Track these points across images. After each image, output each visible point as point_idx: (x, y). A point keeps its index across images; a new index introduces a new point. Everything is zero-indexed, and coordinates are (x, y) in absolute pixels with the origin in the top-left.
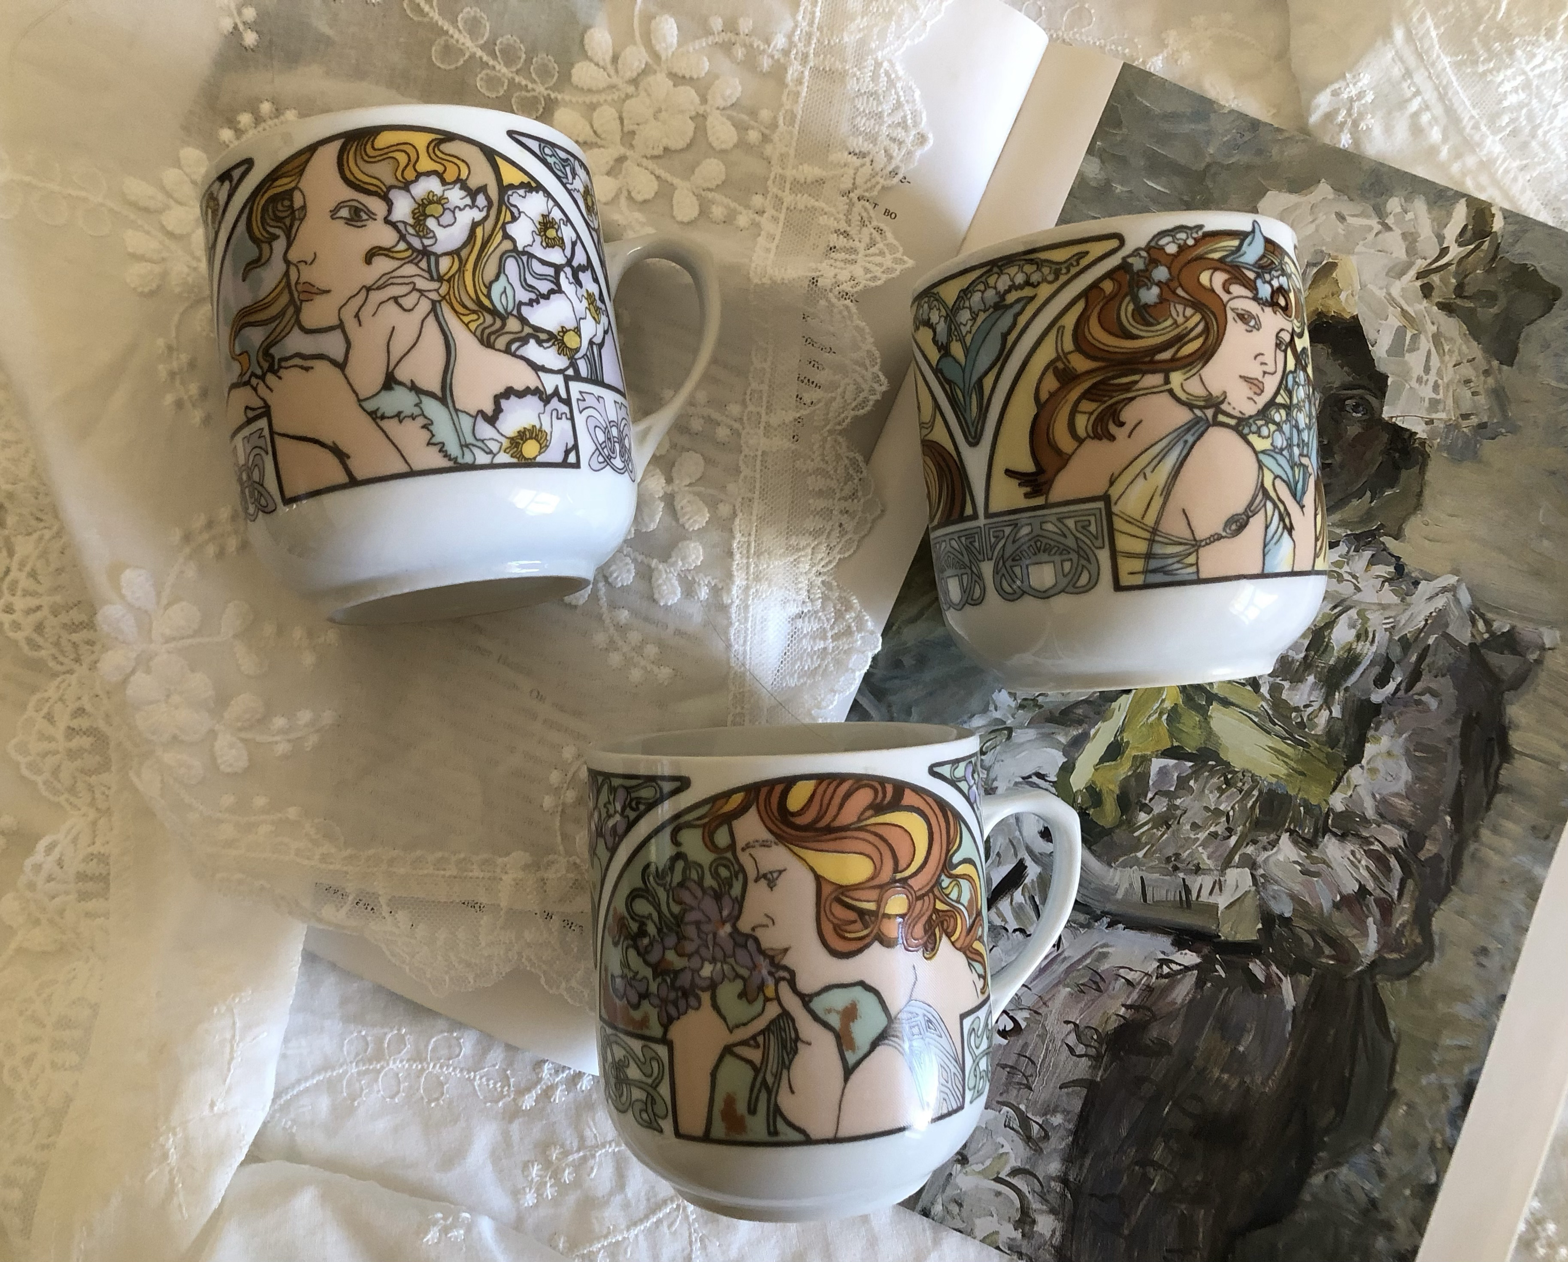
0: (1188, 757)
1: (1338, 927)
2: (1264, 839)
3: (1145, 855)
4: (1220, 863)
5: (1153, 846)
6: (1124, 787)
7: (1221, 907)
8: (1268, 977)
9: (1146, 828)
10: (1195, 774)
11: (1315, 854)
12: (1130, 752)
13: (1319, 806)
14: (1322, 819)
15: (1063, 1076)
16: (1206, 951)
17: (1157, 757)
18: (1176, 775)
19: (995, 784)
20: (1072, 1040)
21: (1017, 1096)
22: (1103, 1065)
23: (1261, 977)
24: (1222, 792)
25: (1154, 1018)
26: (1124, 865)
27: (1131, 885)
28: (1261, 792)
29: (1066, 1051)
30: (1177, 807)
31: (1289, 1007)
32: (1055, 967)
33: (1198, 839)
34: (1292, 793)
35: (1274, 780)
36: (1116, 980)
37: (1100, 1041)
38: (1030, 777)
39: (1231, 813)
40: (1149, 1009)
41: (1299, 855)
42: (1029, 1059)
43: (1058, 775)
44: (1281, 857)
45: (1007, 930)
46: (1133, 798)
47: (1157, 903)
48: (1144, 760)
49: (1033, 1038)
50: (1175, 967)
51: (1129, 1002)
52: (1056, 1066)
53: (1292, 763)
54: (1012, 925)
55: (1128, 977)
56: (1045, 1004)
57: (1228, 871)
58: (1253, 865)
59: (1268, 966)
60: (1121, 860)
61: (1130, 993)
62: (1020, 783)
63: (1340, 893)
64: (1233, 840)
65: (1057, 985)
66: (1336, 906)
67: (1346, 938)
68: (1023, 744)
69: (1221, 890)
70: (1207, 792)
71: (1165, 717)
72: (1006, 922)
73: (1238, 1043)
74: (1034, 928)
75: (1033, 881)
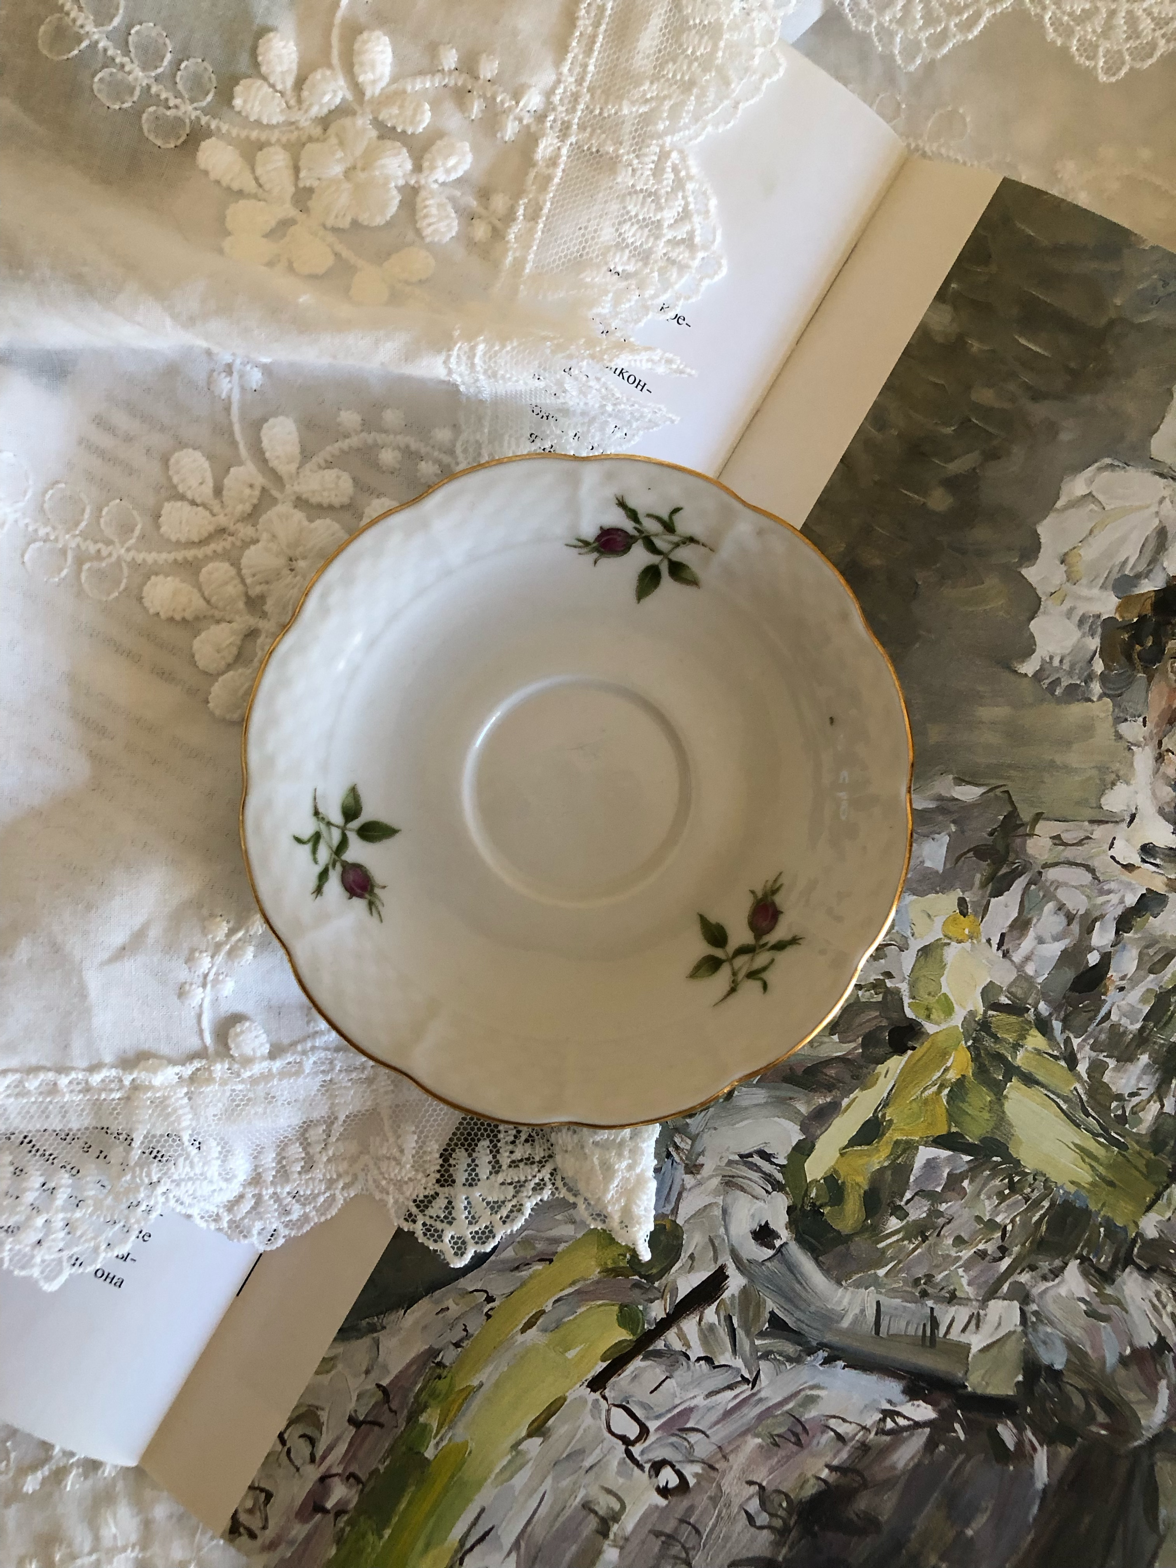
0: (968, 1149)
1: (1120, 1390)
2: (1045, 1266)
3: (887, 1274)
4: (982, 1292)
5: (899, 1262)
6: (876, 1182)
8: (1020, 1444)
9: (894, 1238)
10: (973, 1171)
11: (1109, 1291)
12: (893, 1135)
13: (1125, 1229)
14: (1126, 1246)
15: (735, 1551)
16: (945, 1404)
17: (926, 1145)
18: (947, 1171)
19: (701, 1160)
20: (754, 1506)
22: (789, 1542)
23: (1010, 1443)
24: (1002, 1197)
25: (865, 1485)
26: (858, 1285)
27: (863, 1311)
28: (1052, 1204)
29: (743, 1519)
30: (941, 1214)
31: (1039, 1485)
32: (745, 1410)
33: (958, 1258)
34: (1093, 1207)
35: (1072, 1189)
36: (823, 1432)
37: (790, 1510)
38: (750, 1155)
39: (1009, 1228)
40: (859, 1474)
41: (1088, 1290)
42: (694, 1527)
43: (789, 1157)
44: (1063, 1291)
45: (688, 1358)
46: (885, 1196)
47: (892, 1337)
48: (909, 1148)
49: (701, 1501)
50: (902, 1422)
51: (835, 1462)
52: (727, 1538)
53: (1101, 1169)
54: (697, 1351)
55: (839, 1431)
56: (724, 1457)
57: (992, 1303)
58: (1023, 1296)
59: (1020, 1430)
60: (856, 1277)
61: (839, 1451)
62: (736, 1162)
63: (1131, 1345)
64: (1006, 1263)
65: (744, 1434)
66: (1124, 1361)
67: (1127, 1404)
68: (746, 1108)
69: (978, 1326)
70: (982, 1197)
71: (946, 1091)
72: (689, 1347)
73: (967, 1524)
74: (725, 1358)
75: (733, 1295)
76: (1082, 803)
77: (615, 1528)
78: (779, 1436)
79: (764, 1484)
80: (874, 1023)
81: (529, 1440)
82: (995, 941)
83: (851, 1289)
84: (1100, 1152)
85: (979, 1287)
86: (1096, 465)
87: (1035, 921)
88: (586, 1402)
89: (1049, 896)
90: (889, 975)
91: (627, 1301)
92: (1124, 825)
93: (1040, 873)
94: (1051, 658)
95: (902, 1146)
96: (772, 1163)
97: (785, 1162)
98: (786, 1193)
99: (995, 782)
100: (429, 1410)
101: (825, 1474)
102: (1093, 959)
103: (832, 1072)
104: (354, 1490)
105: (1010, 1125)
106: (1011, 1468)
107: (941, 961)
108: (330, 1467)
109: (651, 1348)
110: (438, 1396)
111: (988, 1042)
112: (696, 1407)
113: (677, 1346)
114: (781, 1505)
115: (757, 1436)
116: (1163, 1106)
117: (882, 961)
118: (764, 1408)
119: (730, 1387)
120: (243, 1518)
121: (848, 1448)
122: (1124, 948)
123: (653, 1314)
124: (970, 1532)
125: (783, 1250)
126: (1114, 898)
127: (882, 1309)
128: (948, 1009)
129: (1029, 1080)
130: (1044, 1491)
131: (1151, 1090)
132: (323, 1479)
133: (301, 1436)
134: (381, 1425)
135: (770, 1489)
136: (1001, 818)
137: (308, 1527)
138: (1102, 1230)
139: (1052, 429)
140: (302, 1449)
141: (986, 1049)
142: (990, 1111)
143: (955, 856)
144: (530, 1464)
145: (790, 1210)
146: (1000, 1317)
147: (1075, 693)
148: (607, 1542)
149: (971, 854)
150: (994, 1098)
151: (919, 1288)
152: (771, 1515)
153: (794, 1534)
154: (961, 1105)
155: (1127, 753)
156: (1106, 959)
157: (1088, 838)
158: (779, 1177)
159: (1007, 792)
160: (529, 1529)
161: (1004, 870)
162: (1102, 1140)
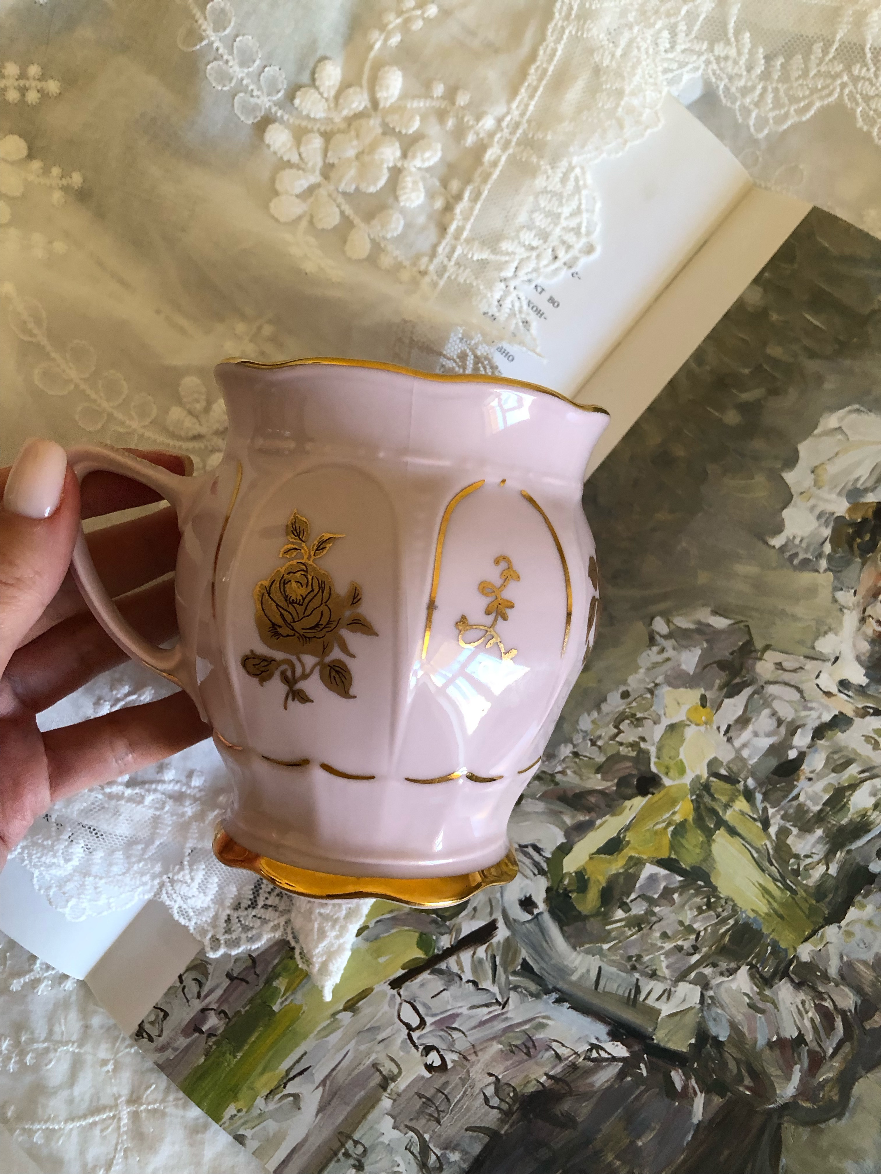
0: (681, 872)
1: (765, 1064)
2: (724, 965)
3: (609, 949)
4: (675, 975)
5: (620, 942)
6: (612, 881)
7: (663, 1014)
8: (685, 1087)
9: (619, 924)
10: (682, 888)
11: (767, 992)
12: (628, 852)
13: (786, 950)
14: (785, 963)
15: (472, 1119)
16: (636, 1048)
17: (652, 863)
18: (663, 885)
20: (490, 1091)
21: (425, 1125)
22: (511, 1121)
23: (679, 1086)
24: (700, 911)
25: (570, 1093)
26: (588, 952)
27: (588, 971)
28: (736, 922)
29: (481, 1098)
30: (654, 914)
31: (695, 1120)
32: (495, 1023)
33: (662, 948)
34: (765, 931)
35: (752, 915)
36: (547, 1050)
37: (515, 1099)
38: (527, 847)
39: (702, 934)
40: (568, 1085)
41: (752, 989)
42: (446, 1096)
43: (554, 853)
44: (734, 986)
45: (461, 979)
46: (616, 894)
47: (606, 994)
48: (638, 863)
49: (455, 1079)
50: (604, 1055)
51: (552, 1073)
52: (468, 1109)
54: (468, 975)
55: (558, 1051)
56: (475, 1053)
57: (681, 984)
58: (705, 984)
59: (688, 1078)
60: (587, 946)
61: (555, 1066)
63: (778, 1035)
64: (696, 957)
65: (491, 1039)
66: (770, 1045)
67: (768, 1076)
68: (529, 813)
69: (668, 998)
70: (686, 907)
71: (671, 828)
72: (463, 971)
73: (639, 1137)
74: (487, 984)
75: (499, 942)
76: (801, 642)
77: (392, 1085)
78: (516, 1046)
79: (500, 1077)
80: (627, 771)
81: (344, 1013)
82: (723, 729)
83: (583, 954)
84: (777, 893)
85: (674, 971)
86: (848, 409)
87: (753, 720)
88: (386, 995)
89: (767, 704)
90: (643, 739)
91: (426, 930)
92: (829, 664)
93: (763, 687)
94: (794, 537)
95: (634, 861)
96: (541, 855)
97: (549, 856)
98: (547, 878)
99: (740, 618)
100: (281, 979)
101: (543, 1079)
102: (792, 754)
103: (593, 799)
104: (222, 1022)
105: (714, 860)
106: (677, 1104)
107: (682, 736)
108: (210, 1003)
109: (437, 967)
110: (289, 970)
111: (707, 799)
112: (461, 1014)
113: (455, 969)
114: (509, 1095)
115: (500, 1043)
116: (828, 869)
117: (640, 729)
118: (508, 1024)
119: (487, 1005)
120: (147, 1027)
121: (563, 1065)
122: (816, 751)
123: (442, 944)
124: (640, 1143)
125: (539, 917)
126: (814, 714)
127: (602, 972)
128: (682, 771)
129: (733, 832)
130: (698, 1125)
131: (821, 855)
132: (204, 1010)
133: (194, 980)
134: (247, 982)
135: (503, 1081)
136: (741, 643)
137: (189, 1040)
138: (769, 948)
139: (820, 379)
140: (193, 988)
141: (705, 804)
142: (701, 848)
143: (704, 665)
144: (342, 1029)
145: (548, 890)
146: (686, 995)
147: (806, 565)
148: (385, 1094)
149: (715, 665)
150: (705, 839)
151: (631, 963)
152: (502, 1100)
153: (514, 1117)
154: (681, 840)
155: (839, 614)
156: (802, 756)
157: (801, 668)
158: (545, 866)
159: (748, 626)
160: (334, 1073)
161: (737, 680)
162: (779, 884)
